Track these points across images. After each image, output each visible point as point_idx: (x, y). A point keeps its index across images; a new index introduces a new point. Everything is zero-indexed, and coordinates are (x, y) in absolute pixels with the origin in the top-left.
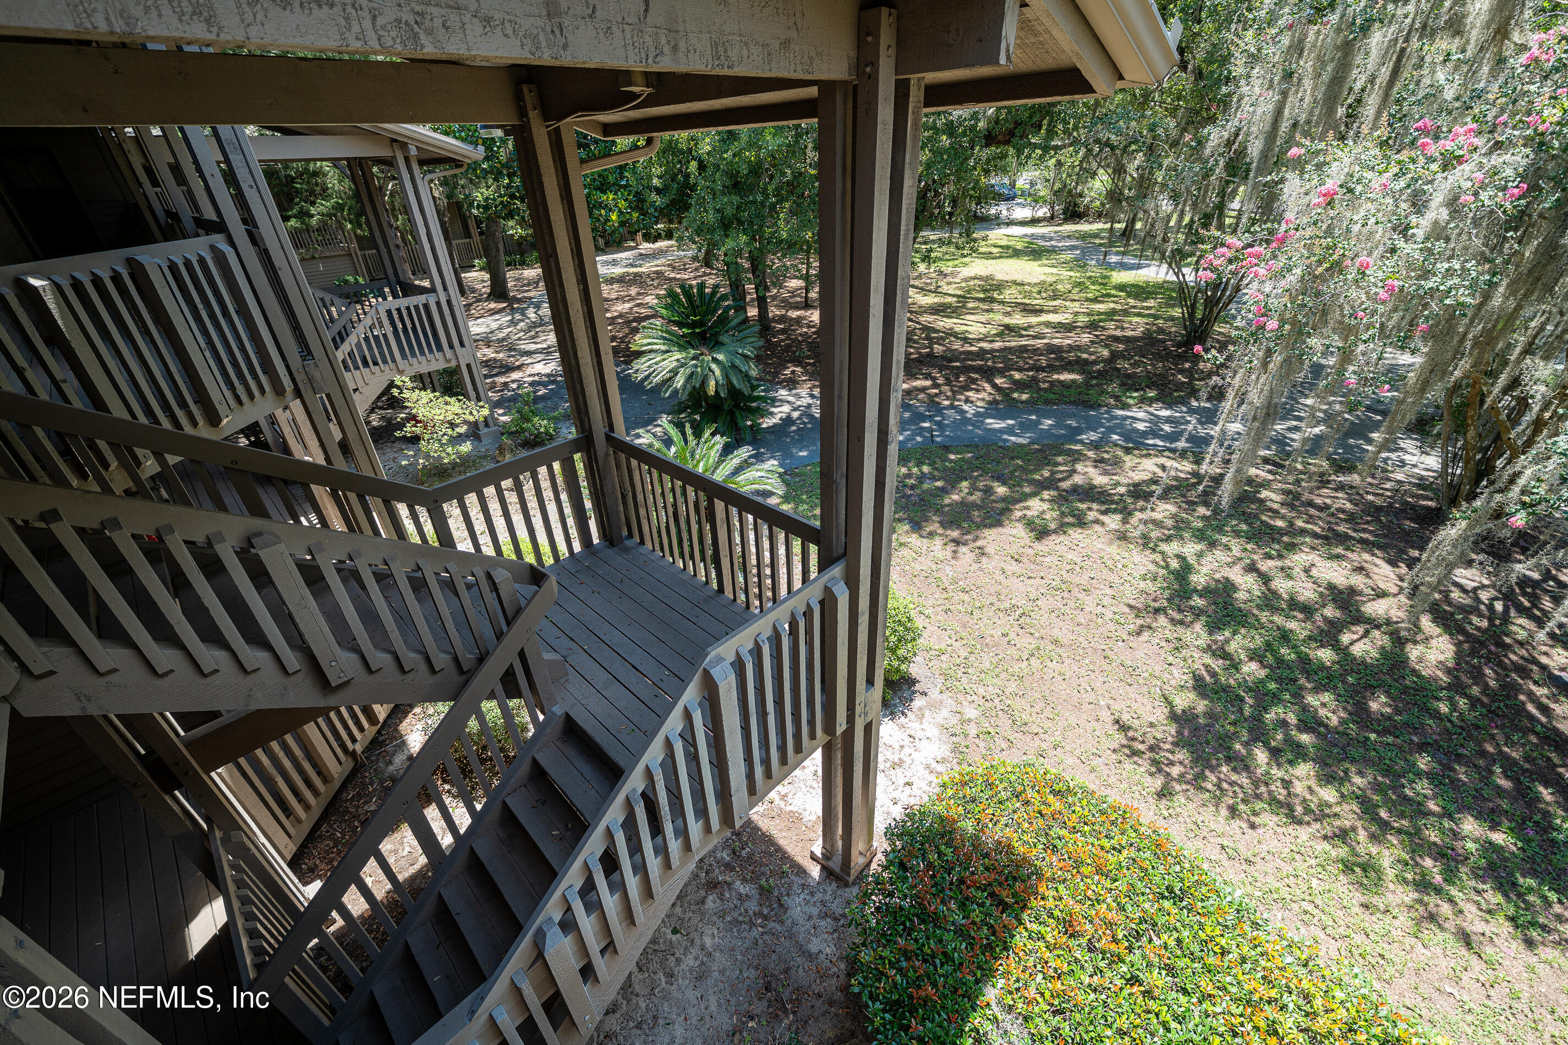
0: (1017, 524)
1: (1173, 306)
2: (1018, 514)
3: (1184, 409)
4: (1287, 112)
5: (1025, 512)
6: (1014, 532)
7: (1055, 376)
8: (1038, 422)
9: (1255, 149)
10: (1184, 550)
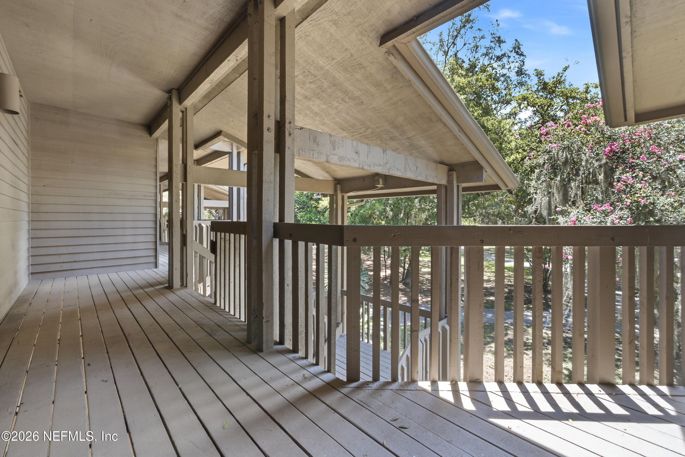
0: (488, 353)
1: (529, 275)
2: (488, 349)
3: (548, 313)
4: (552, 203)
5: (490, 348)
6: (487, 356)
7: (488, 298)
8: (486, 315)
9: (545, 213)
10: (567, 366)
